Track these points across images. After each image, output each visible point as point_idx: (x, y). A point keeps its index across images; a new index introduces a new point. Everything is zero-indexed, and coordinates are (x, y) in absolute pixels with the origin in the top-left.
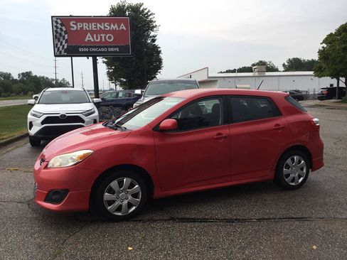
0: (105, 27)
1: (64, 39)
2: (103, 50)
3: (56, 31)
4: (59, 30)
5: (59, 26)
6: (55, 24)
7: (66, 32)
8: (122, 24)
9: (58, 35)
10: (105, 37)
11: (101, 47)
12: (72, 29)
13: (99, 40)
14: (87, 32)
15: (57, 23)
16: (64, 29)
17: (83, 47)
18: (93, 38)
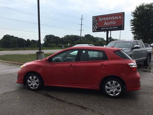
0: (112, 18)
1: (96, 25)
2: (111, 28)
3: (94, 22)
4: (95, 22)
5: (95, 20)
6: (93, 19)
7: (97, 22)
8: (120, 16)
9: (94, 24)
10: (112, 22)
11: (110, 27)
12: (99, 21)
13: (109, 24)
14: (105, 21)
15: (94, 19)
16: (96, 21)
17: (103, 28)
18: (107, 23)
